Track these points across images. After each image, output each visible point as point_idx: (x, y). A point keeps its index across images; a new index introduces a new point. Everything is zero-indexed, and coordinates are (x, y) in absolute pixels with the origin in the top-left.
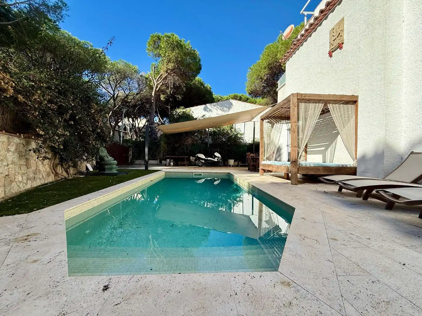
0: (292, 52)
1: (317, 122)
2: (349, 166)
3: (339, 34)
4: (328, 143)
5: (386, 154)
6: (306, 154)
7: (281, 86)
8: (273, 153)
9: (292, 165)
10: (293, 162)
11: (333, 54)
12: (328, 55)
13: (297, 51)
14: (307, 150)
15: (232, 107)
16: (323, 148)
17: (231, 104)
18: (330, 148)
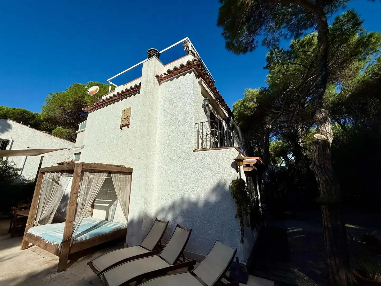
0: (94, 108)
1: (106, 178)
2: (122, 228)
3: (127, 117)
4: (112, 200)
5: (143, 222)
6: (92, 209)
7: (81, 130)
8: (51, 214)
9: (63, 245)
10: (65, 241)
11: (123, 128)
12: (120, 127)
13: (99, 109)
14: (95, 204)
15: (10, 130)
16: (107, 205)
17: (9, 126)
18: (113, 205)
